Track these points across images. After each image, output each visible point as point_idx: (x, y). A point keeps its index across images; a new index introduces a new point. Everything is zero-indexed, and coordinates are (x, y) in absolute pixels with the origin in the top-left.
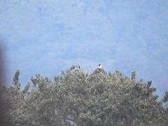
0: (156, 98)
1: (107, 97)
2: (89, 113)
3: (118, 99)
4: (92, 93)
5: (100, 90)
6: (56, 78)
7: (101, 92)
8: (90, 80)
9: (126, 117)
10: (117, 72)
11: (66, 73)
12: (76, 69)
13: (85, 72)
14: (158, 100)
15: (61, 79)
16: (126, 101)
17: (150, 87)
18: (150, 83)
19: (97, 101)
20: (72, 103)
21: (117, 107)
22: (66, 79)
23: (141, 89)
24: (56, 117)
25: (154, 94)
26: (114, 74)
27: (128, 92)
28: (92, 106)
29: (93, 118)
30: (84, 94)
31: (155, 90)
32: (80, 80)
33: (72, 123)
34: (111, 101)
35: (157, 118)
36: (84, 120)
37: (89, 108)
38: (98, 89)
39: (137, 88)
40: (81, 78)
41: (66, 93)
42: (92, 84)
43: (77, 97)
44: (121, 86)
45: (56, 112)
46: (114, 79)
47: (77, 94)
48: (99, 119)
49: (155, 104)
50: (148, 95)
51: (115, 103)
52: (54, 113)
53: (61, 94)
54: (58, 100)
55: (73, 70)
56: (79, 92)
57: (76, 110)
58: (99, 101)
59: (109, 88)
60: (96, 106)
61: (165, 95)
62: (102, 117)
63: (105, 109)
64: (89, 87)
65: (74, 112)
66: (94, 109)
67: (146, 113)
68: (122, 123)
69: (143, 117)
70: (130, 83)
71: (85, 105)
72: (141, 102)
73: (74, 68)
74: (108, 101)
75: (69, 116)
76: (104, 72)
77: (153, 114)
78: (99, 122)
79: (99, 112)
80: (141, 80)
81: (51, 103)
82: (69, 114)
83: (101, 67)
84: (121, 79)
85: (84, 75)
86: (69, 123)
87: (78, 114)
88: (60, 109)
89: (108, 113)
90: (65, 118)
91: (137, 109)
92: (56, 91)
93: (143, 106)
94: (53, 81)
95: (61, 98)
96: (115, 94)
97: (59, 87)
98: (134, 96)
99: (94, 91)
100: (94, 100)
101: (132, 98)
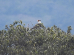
1: (46, 48)
3: (56, 50)
4: (32, 45)
5: (40, 42)
7: (40, 44)
8: (31, 34)
10: (55, 27)
12: (18, 24)
13: (26, 27)
15: (5, 32)
16: (63, 52)
19: (37, 52)
20: (15, 54)
22: (10, 32)
26: (52, 29)
27: (65, 44)
30: (26, 45)
32: (21, 33)
34: (49, 51)
38: (37, 41)
40: (23, 32)
41: (10, 45)
42: (32, 37)
43: (19, 48)
44: (58, 39)
46: (52, 33)
47: (19, 46)
53: (5, 45)
54: (2, 51)
55: (16, 25)
56: (21, 44)
58: (39, 52)
59: (47, 40)
64: (30, 40)
70: (66, 36)
73: (16, 23)
74: (46, 52)
76: (43, 27)
85: (25, 29)
92: (1, 43)
95: (5, 49)
96: (53, 46)
97: (4, 39)
98: (70, 48)
99: (34, 43)
100: (34, 51)
101: (68, 50)
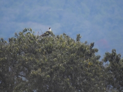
0: (98, 58)
1: (56, 57)
2: (39, 70)
3: (65, 59)
4: (42, 53)
5: (49, 50)
6: (10, 39)
7: (50, 52)
8: (40, 42)
9: (71, 75)
10: (64, 34)
11: (19, 36)
12: (28, 31)
13: (36, 35)
14: (100, 60)
15: (15, 40)
16: (72, 61)
17: (93, 48)
18: (92, 45)
19: (46, 60)
20: (24, 62)
21: (64, 66)
22: (20, 40)
23: (85, 50)
24: (9, 73)
25: (96, 54)
26: (62, 37)
27: (74, 52)
28: (42, 64)
29: (43, 74)
30: (35, 53)
31: (97, 51)
32: (31, 41)
33: (24, 79)
34: (58, 60)
35: (98, 76)
36: (34, 76)
37: (40, 66)
38: (47, 49)
39: (82, 49)
40: (32, 40)
41: (19, 53)
42: (42, 45)
43: (29, 56)
44: (68, 47)
45: (10, 69)
46: (61, 41)
47: (28, 54)
48: (49, 76)
49: (97, 63)
50: (90, 55)
51: (62, 62)
52: (8, 70)
53: (14, 53)
54: (12, 58)
55: (26, 33)
56: (31, 52)
57: (28, 68)
58: (49, 59)
59: (57, 48)
60: (46, 64)
61: (105, 56)
62: (51, 74)
63: (53, 67)
64: (39, 48)
65: (26, 69)
66: (44, 66)
67: (89, 71)
68: (68, 79)
69: (87, 75)
70: (75, 45)
71: (36, 63)
72: (85, 61)
73: (26, 30)
74: (56, 61)
75: (21, 73)
76: (52, 35)
77: (95, 72)
78: (48, 78)
79: (48, 70)
80: (86, 43)
81: (6, 61)
82: (21, 71)
83: (50, 30)
84: (68, 41)
85: (35, 37)
86: (22, 79)
87: (30, 71)
88: (13, 66)
89: (56, 70)
90: (17, 75)
91: (82, 68)
92: (10, 50)
93: (86, 66)
94: (8, 42)
95: (15, 57)
96: (62, 54)
97: (13, 47)
98: (79, 56)
99: (43, 51)
100: (44, 59)
101: (78, 58)
